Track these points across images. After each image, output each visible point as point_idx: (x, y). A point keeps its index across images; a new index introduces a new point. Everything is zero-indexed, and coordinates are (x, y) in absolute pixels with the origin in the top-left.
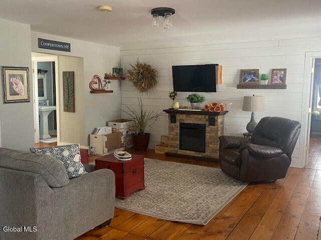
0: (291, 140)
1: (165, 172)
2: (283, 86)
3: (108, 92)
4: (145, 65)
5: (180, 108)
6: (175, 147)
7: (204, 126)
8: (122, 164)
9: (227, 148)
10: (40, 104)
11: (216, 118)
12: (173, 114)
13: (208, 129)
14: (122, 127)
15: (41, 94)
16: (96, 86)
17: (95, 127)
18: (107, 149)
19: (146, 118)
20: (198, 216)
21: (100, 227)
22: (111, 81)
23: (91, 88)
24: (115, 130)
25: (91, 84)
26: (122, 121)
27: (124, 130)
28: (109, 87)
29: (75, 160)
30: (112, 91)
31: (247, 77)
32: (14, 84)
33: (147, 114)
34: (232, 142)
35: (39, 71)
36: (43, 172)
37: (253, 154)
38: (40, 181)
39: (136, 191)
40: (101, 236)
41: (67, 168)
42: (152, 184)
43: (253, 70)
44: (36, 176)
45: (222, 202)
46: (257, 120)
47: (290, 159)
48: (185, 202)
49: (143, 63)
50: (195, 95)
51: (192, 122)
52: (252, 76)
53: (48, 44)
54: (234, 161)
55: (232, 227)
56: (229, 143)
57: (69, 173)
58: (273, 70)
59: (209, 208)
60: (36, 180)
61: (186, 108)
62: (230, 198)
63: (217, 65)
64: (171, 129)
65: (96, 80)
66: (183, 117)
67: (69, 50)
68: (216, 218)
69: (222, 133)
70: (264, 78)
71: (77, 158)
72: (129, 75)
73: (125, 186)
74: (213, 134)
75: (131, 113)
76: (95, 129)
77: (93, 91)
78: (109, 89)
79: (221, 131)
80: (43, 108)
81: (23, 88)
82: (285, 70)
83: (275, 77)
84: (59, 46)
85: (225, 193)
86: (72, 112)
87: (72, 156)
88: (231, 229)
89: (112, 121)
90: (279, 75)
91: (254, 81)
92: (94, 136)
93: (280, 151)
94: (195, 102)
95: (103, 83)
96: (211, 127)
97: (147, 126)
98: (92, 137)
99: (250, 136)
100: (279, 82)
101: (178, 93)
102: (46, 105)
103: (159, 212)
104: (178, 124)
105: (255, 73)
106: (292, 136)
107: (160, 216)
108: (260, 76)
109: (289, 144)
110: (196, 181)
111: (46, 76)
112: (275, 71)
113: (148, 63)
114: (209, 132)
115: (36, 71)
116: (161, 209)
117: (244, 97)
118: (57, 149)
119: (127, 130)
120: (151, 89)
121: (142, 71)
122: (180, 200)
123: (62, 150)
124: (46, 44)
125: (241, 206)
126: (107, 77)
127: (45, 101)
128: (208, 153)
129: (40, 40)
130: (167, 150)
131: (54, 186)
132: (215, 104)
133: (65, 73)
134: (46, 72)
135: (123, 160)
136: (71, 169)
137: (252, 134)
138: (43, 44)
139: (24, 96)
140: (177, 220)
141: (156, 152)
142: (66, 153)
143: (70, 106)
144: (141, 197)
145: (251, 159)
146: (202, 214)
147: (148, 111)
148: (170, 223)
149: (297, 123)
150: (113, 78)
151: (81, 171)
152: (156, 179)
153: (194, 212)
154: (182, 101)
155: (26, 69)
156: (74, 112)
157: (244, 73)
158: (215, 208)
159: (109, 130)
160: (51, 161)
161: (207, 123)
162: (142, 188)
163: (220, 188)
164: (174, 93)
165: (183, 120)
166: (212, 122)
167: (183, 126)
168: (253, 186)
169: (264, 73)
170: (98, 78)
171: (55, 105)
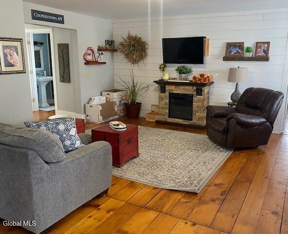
0: (274, 109)
1: (157, 139)
2: (266, 59)
3: (101, 63)
4: (136, 37)
5: (169, 79)
6: (164, 115)
7: (192, 96)
8: (118, 134)
9: (214, 117)
10: (37, 74)
11: (203, 89)
12: (162, 85)
13: (195, 99)
14: (115, 97)
15: (38, 65)
16: (89, 58)
17: (90, 97)
18: (102, 117)
19: (137, 88)
20: (191, 184)
21: (98, 197)
22: (104, 52)
23: (85, 59)
24: (108, 99)
25: (85, 55)
26: (116, 91)
27: (117, 100)
28: (102, 59)
29: (70, 133)
30: (105, 63)
31: (233, 50)
32: (9, 56)
33: (138, 85)
34: (219, 112)
35: (35, 43)
36: (37, 148)
37: (240, 123)
38: (34, 158)
39: (131, 159)
40: (100, 206)
41: (63, 141)
42: (146, 151)
43: (238, 43)
44: (30, 152)
45: (212, 168)
46: (241, 91)
47: (273, 127)
48: (177, 169)
49: (134, 35)
50: (183, 67)
51: (180, 93)
52: (237, 49)
53: (42, 16)
54: (221, 129)
55: (224, 194)
56: (216, 112)
57: (65, 146)
58: (257, 43)
59: (200, 175)
60: (30, 157)
61: (174, 79)
62: (219, 165)
63: (205, 37)
64: (161, 99)
65: (90, 52)
66: (173, 88)
67: (62, 22)
68: (208, 186)
69: (208, 102)
70: (248, 50)
71: (73, 131)
72: (120, 47)
73: (120, 154)
74: (200, 104)
75: (123, 84)
76: (90, 99)
77: (88, 63)
78: (102, 61)
79: (207, 101)
80: (41, 79)
81: (17, 59)
82: (268, 43)
83: (259, 50)
84: (53, 18)
85: (213, 160)
86: (67, 82)
87: (68, 130)
88: (224, 196)
89: (106, 91)
90: (262, 48)
91: (239, 53)
92: (89, 105)
93: (264, 120)
94: (184, 73)
95: (97, 55)
96: (198, 97)
97: (138, 95)
98: (88, 106)
99: (234, 105)
100: (262, 54)
101: (167, 65)
102: (43, 75)
103: (154, 180)
104: (167, 94)
105: (240, 46)
106: (275, 106)
107: (155, 184)
108: (245, 49)
109: (272, 113)
110: (185, 148)
111: (42, 48)
112: (259, 44)
113: (139, 36)
114: (196, 102)
115: (32, 43)
116: (156, 177)
117: (230, 69)
118: (53, 123)
119: (120, 100)
120: (142, 61)
121: (133, 43)
122: (172, 167)
123: (58, 124)
124: (39, 16)
125: (230, 172)
126: (100, 49)
127: (42, 72)
128: (195, 121)
129: (33, 11)
130: (157, 118)
131: (50, 162)
132: (202, 75)
133: (60, 45)
134: (42, 44)
135: (118, 130)
136: (68, 143)
137: (236, 103)
138: (37, 16)
139: (19, 67)
140: (171, 188)
141: (147, 120)
142: (61, 127)
143: (65, 77)
144: (136, 164)
145: (238, 128)
146: (195, 182)
147: (139, 82)
148: (165, 191)
149: (281, 93)
150: (106, 50)
151: (78, 143)
152: (149, 147)
153: (186, 180)
154: (171, 73)
155: (20, 40)
156: (70, 82)
157: (229, 45)
158: (206, 175)
159: (103, 100)
160: (46, 137)
161: (195, 93)
162: (136, 155)
163: (209, 154)
164: (163, 64)
165: (172, 90)
166: (199, 92)
167: (172, 96)
168: (238, 152)
169: (248, 46)
170: (92, 50)
171: (52, 75)
